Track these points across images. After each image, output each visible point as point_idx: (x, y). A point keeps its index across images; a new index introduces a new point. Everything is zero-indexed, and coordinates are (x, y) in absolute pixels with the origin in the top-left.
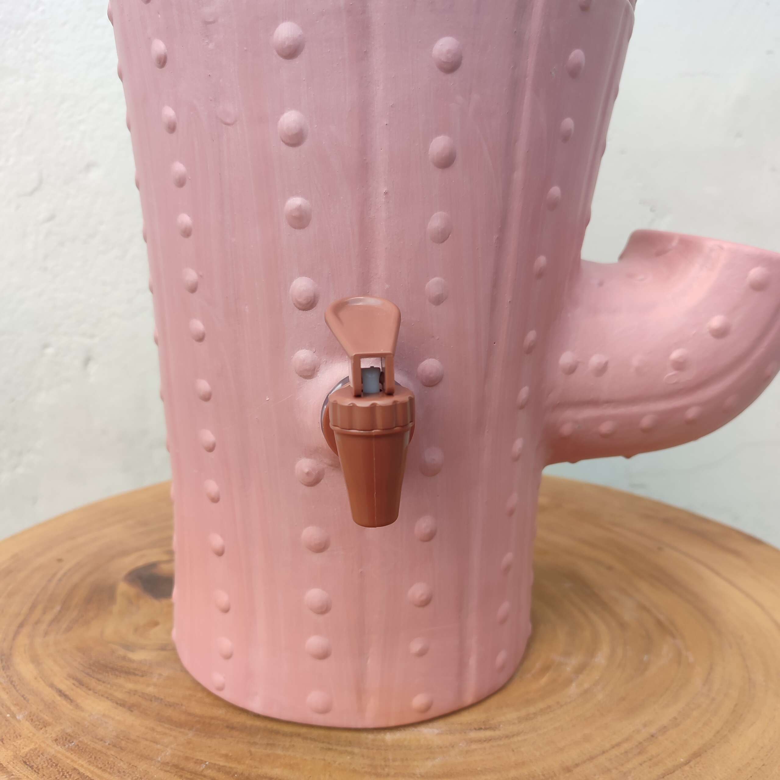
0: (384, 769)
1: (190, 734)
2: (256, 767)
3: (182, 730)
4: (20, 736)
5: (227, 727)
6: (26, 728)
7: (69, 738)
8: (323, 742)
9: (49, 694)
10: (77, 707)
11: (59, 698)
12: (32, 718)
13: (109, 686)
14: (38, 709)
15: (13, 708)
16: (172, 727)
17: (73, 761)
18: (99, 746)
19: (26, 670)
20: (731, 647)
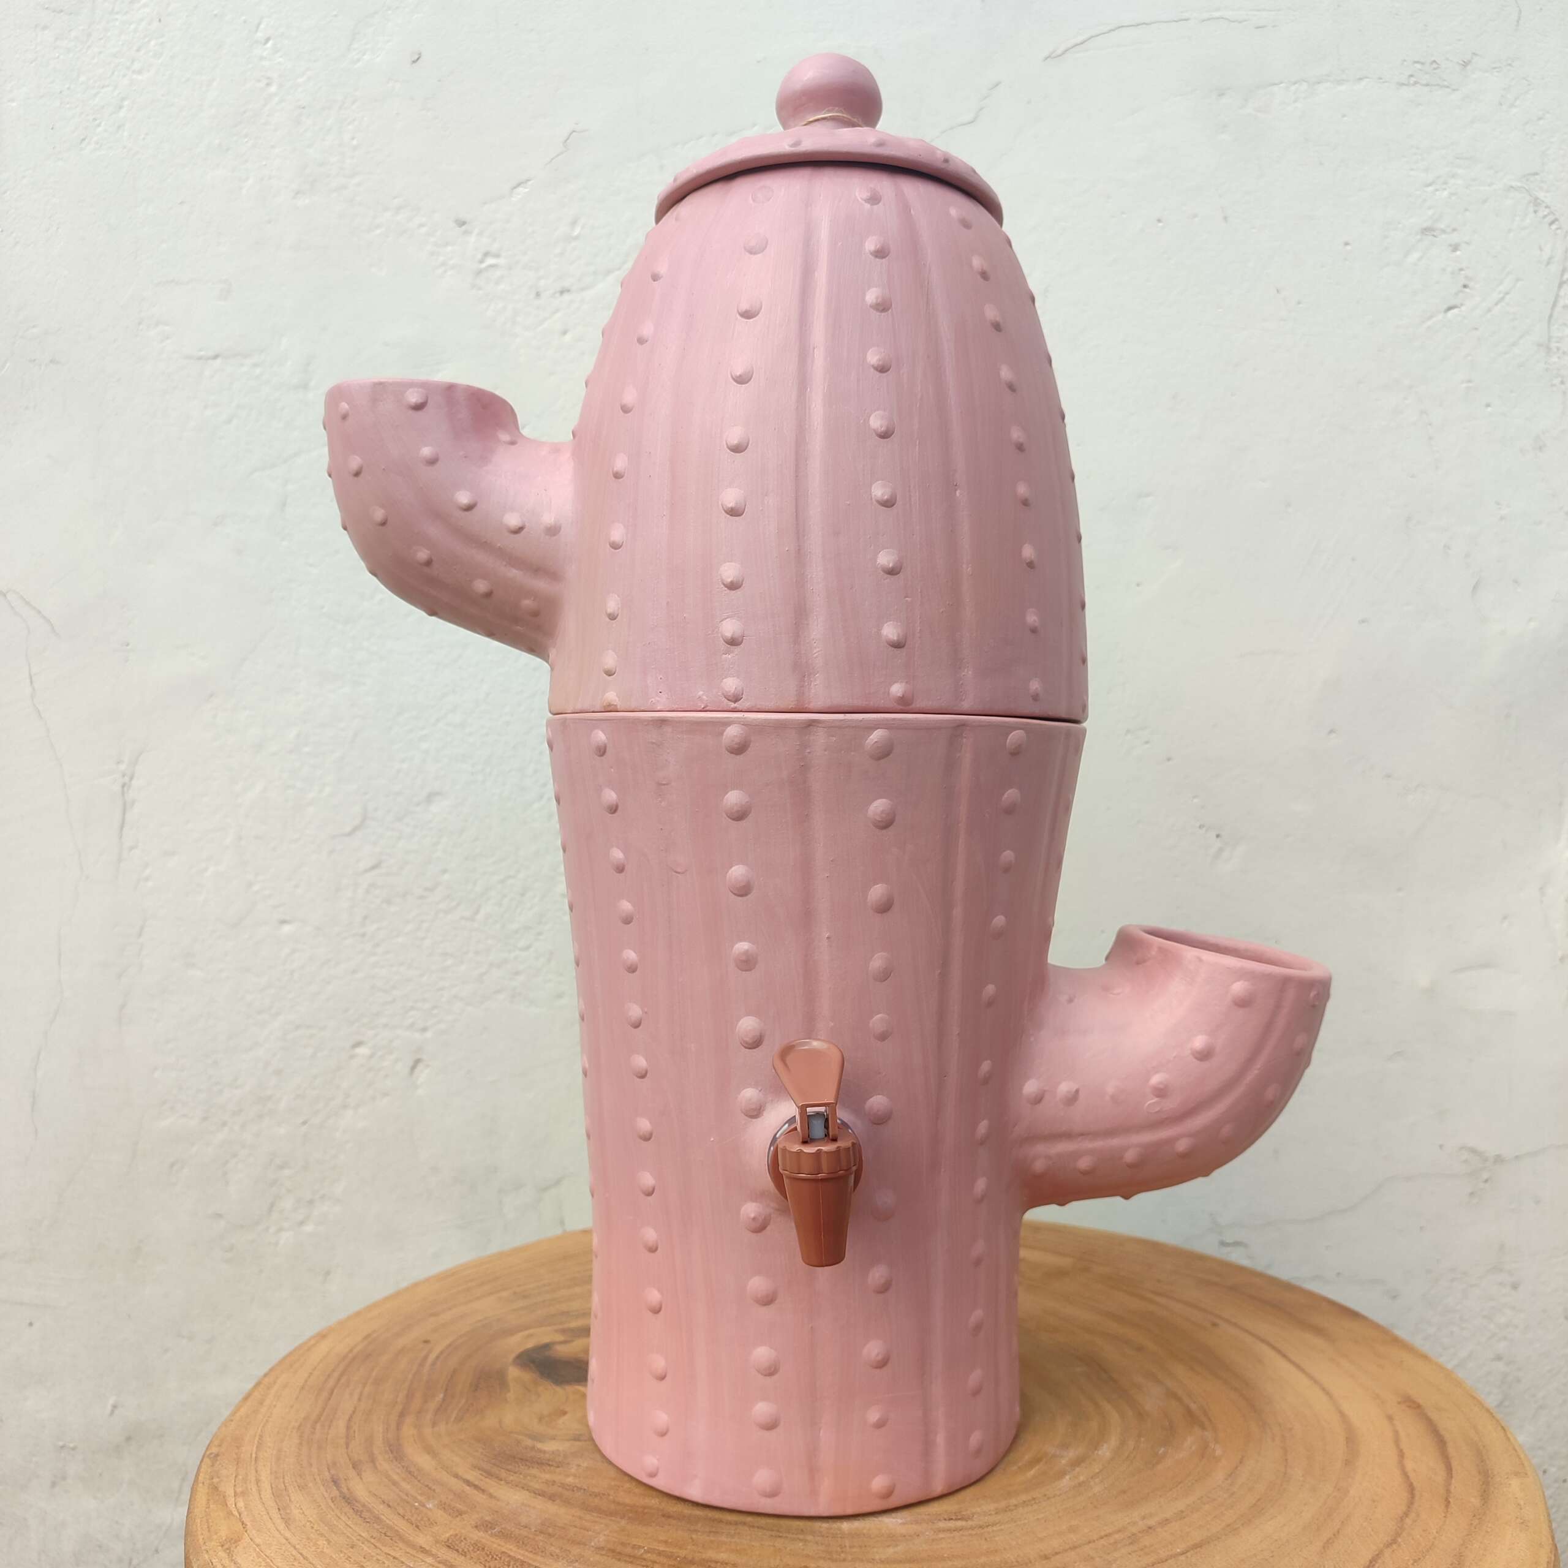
0: (840, 1555)
1: (623, 1522)
2: (699, 1552)
3: (613, 1518)
4: (436, 1523)
5: (663, 1516)
6: (439, 1515)
7: (489, 1525)
8: (772, 1530)
9: (456, 1484)
10: (491, 1496)
11: (468, 1488)
12: (443, 1506)
13: (521, 1476)
14: (447, 1498)
15: (419, 1497)
16: (601, 1516)
17: (499, 1545)
18: (524, 1532)
19: (424, 1461)
20: (1273, 1440)
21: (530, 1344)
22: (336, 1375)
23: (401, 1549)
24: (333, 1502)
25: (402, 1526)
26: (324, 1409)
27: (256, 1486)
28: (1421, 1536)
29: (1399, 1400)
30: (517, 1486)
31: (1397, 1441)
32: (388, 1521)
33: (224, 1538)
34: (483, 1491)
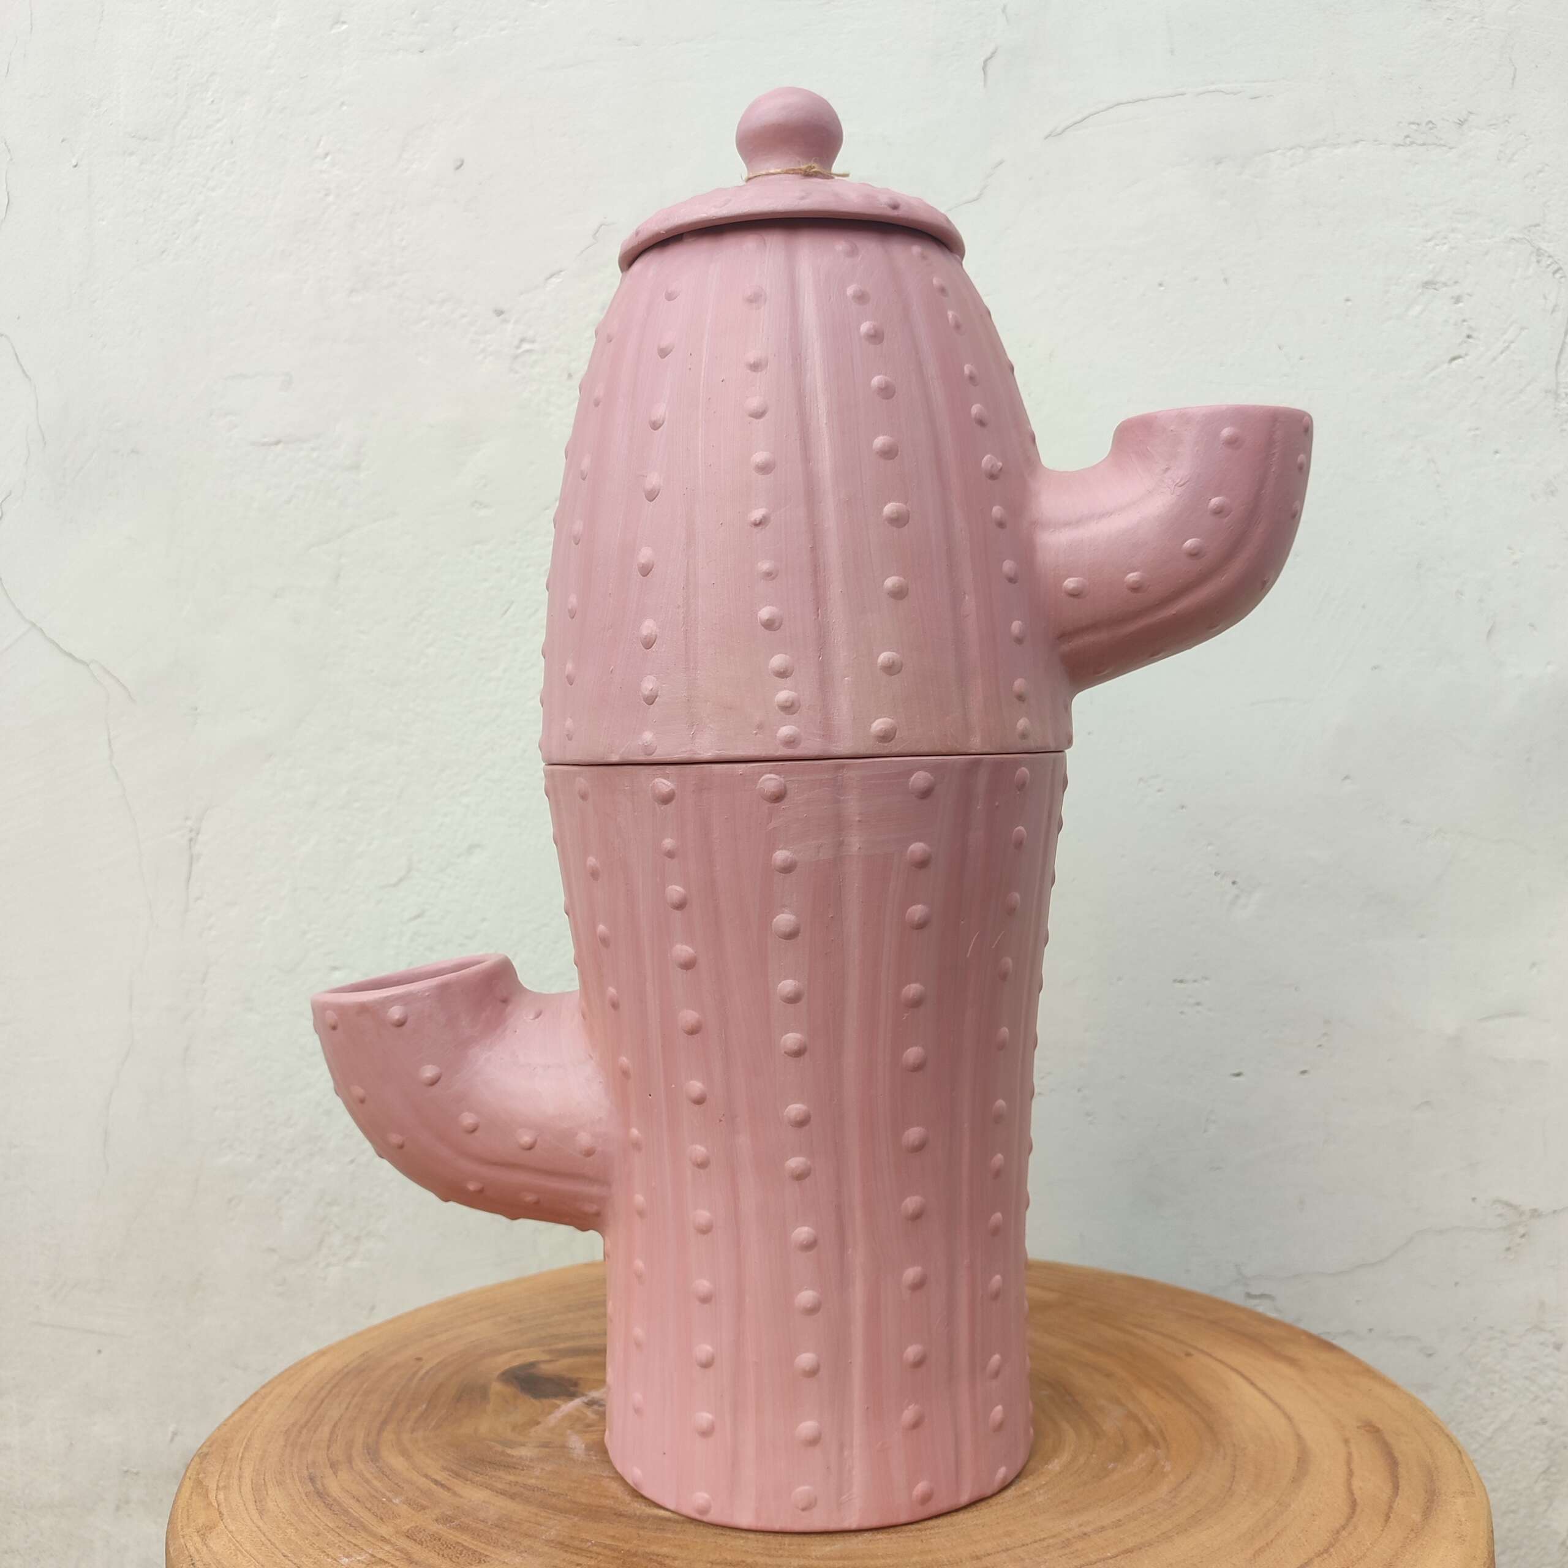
0: (777, 1552)
1: (576, 1519)
2: (643, 1546)
3: (567, 1515)
4: (399, 1516)
5: (615, 1514)
6: (404, 1510)
7: (449, 1519)
9: (423, 1482)
10: (455, 1494)
11: (434, 1486)
12: (408, 1502)
13: (487, 1477)
14: (414, 1495)
15: (388, 1494)
16: (556, 1512)
17: (456, 1537)
18: (481, 1526)
19: (397, 1462)
20: (1224, 1459)
21: (517, 1363)
22: (329, 1387)
23: (363, 1538)
24: (307, 1496)
25: (367, 1518)
26: (312, 1416)
27: (238, 1481)
28: (1354, 1547)
29: (1359, 1424)
30: (481, 1485)
31: (1349, 1462)
32: (355, 1514)
33: (200, 1525)
34: (449, 1489)
